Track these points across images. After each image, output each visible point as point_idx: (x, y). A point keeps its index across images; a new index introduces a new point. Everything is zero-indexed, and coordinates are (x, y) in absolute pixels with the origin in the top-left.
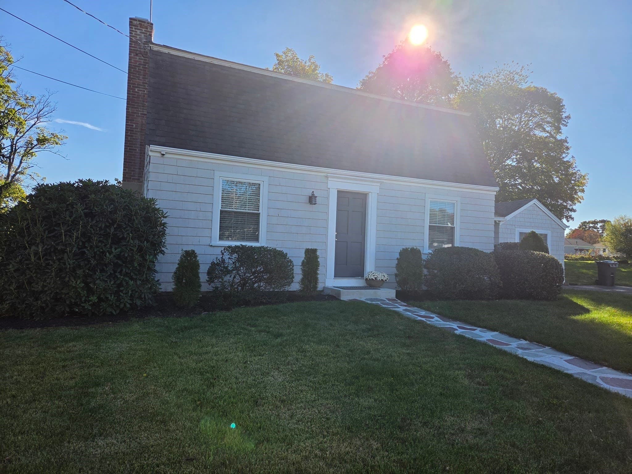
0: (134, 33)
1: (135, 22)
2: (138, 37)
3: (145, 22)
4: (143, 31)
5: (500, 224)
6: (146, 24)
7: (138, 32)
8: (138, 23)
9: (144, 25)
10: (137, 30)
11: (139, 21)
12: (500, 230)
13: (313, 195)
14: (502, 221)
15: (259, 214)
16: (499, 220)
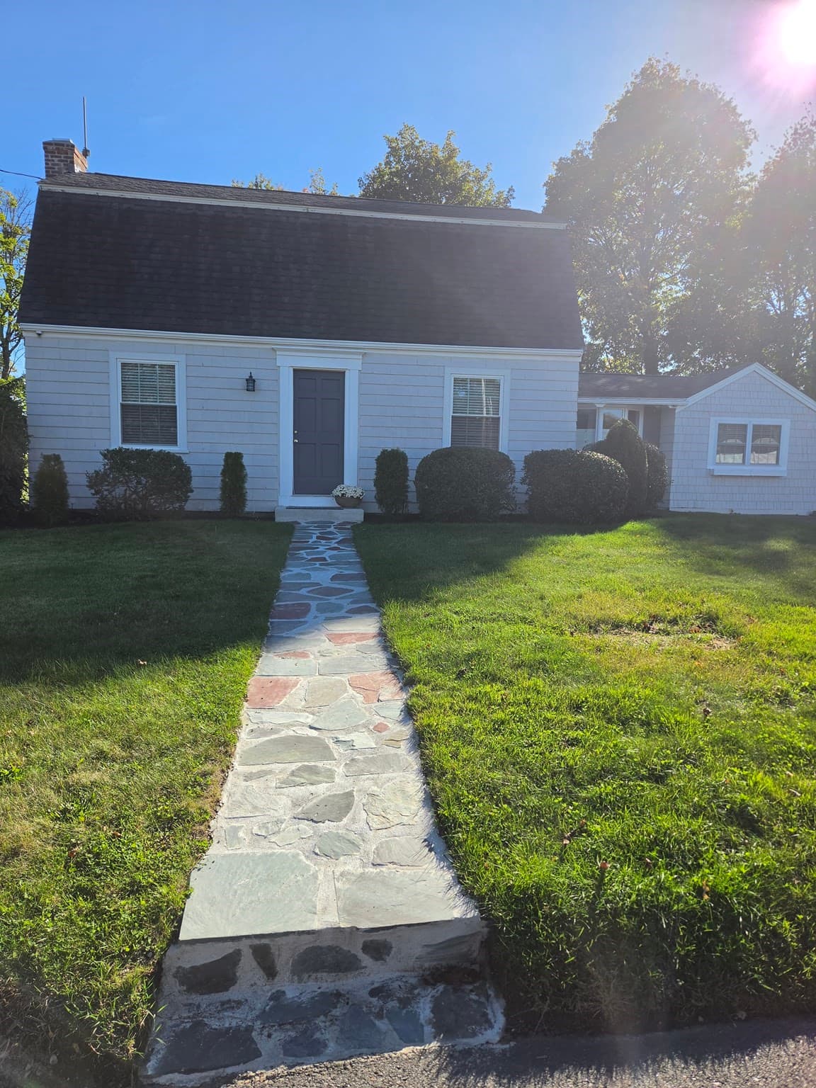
0: (49, 162)
1: (50, 148)
2: (56, 167)
3: (63, 145)
4: (62, 158)
5: (677, 411)
6: (64, 148)
7: (56, 159)
8: (54, 147)
9: (62, 150)
10: (54, 159)
11: (56, 144)
12: (677, 422)
13: (251, 377)
14: (682, 406)
15: (176, 407)
16: (674, 403)
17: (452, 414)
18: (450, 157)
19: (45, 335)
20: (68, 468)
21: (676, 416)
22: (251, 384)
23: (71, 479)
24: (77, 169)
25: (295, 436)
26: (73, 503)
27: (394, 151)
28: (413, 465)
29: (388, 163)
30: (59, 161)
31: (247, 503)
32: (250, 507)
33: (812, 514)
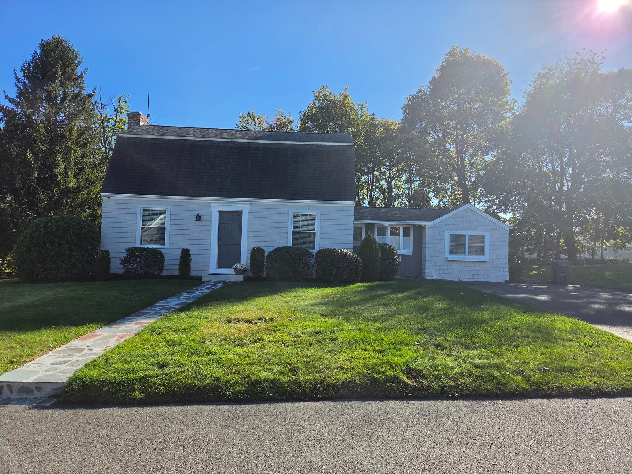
0: (130, 122)
1: (130, 116)
2: (132, 123)
3: (136, 114)
5: (427, 228)
7: (132, 120)
8: (132, 115)
9: (135, 116)
11: (133, 114)
12: (427, 233)
13: (198, 215)
14: (428, 225)
15: (165, 228)
16: (425, 224)
17: (292, 231)
18: (345, 99)
19: (111, 198)
20: (112, 255)
21: (427, 230)
22: (199, 218)
23: (112, 260)
24: (141, 124)
25: (219, 241)
26: (113, 271)
27: (317, 98)
28: (266, 254)
29: (314, 104)
30: (134, 121)
31: (191, 271)
32: (193, 273)
33: (506, 282)
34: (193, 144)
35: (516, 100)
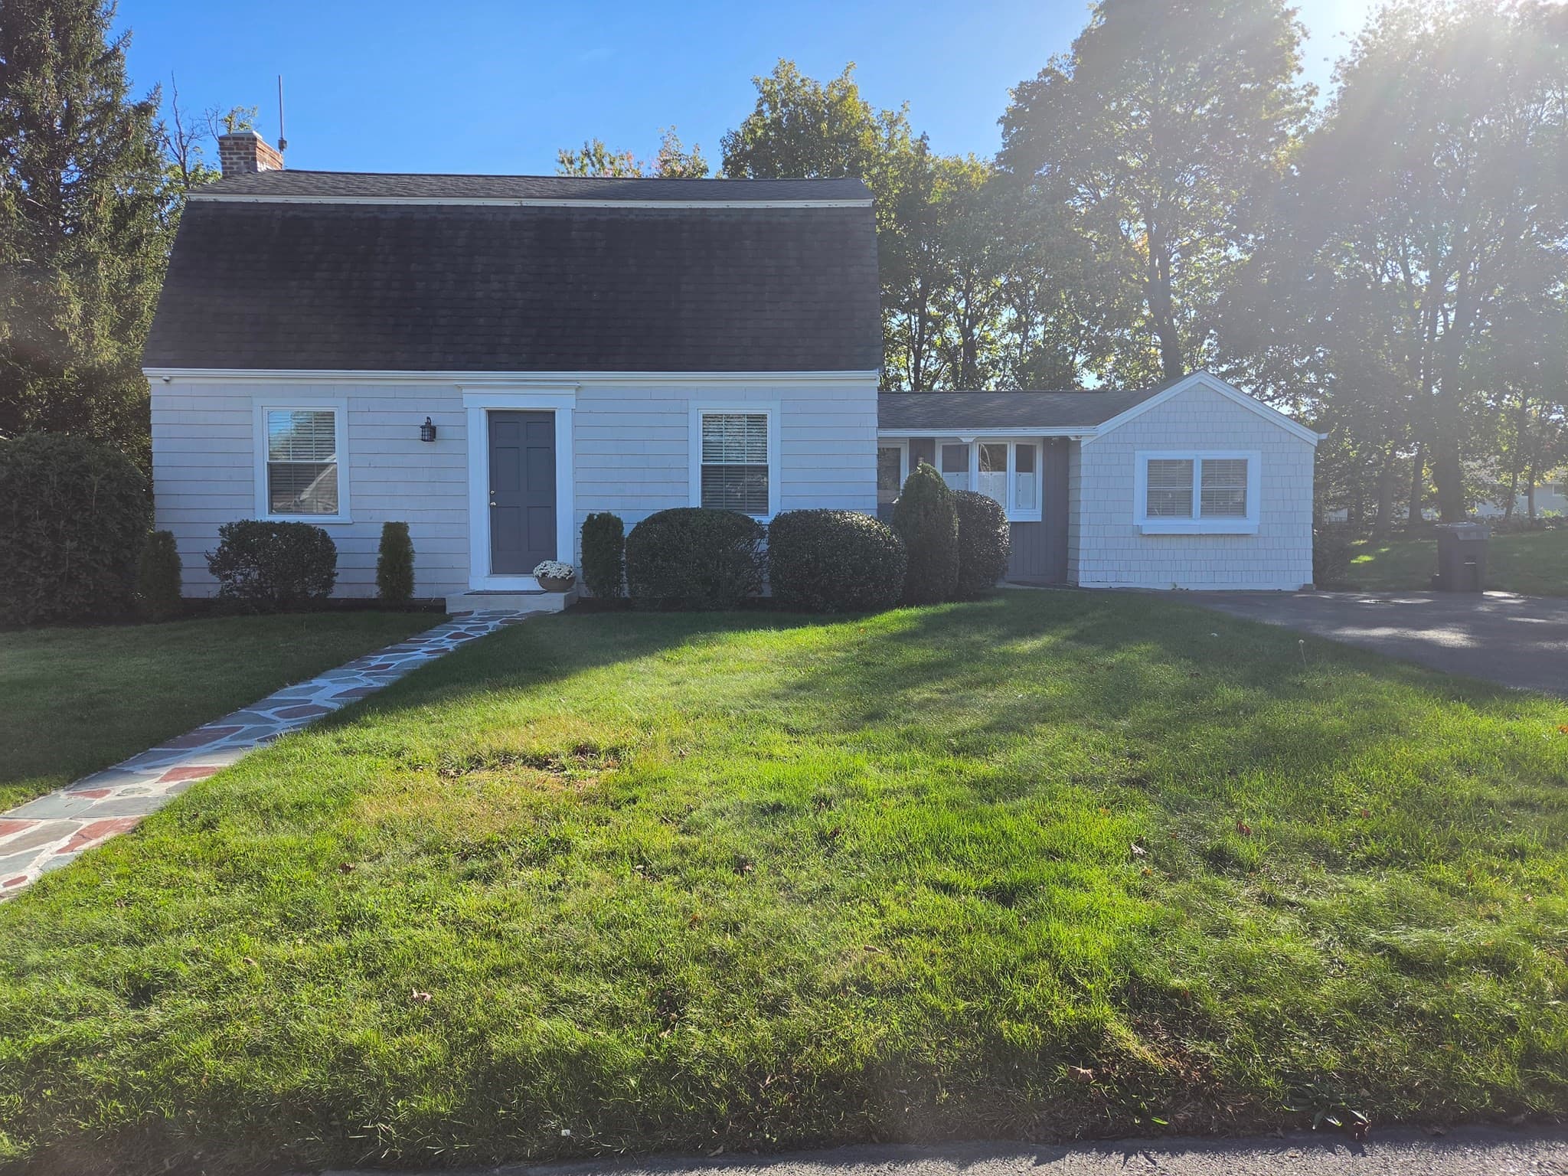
0: (227, 161)
1: (227, 143)
2: (235, 167)
3: (243, 139)
4: (243, 155)
5: (1082, 444)
6: (245, 142)
7: (234, 157)
8: (232, 142)
9: (242, 144)
10: (232, 156)
11: (234, 138)
12: (1084, 459)
13: (428, 423)
14: (1087, 436)
15: (336, 465)
16: (1078, 433)
17: (701, 462)
18: (844, 98)
19: (175, 381)
20: (181, 547)
21: (1082, 451)
22: (430, 432)
23: (185, 561)
24: (261, 167)
25: (492, 498)
26: (186, 592)
27: (768, 97)
28: (627, 532)
29: (759, 113)
30: (238, 158)
31: (416, 586)
32: (419, 592)
33: (1305, 589)
34: (406, 218)
35: (1314, 86)
